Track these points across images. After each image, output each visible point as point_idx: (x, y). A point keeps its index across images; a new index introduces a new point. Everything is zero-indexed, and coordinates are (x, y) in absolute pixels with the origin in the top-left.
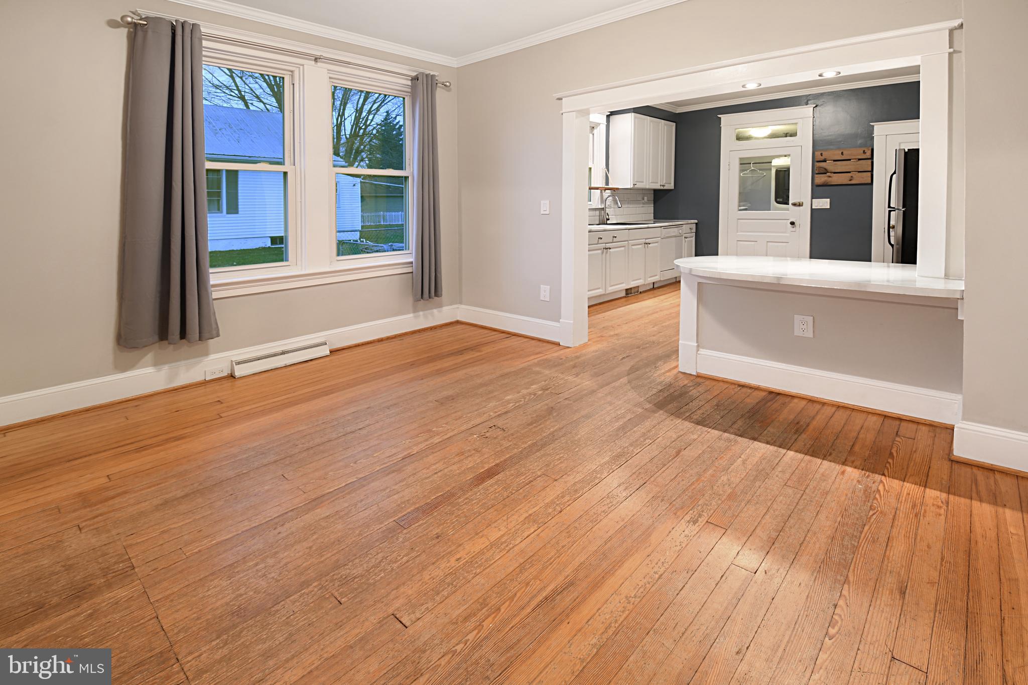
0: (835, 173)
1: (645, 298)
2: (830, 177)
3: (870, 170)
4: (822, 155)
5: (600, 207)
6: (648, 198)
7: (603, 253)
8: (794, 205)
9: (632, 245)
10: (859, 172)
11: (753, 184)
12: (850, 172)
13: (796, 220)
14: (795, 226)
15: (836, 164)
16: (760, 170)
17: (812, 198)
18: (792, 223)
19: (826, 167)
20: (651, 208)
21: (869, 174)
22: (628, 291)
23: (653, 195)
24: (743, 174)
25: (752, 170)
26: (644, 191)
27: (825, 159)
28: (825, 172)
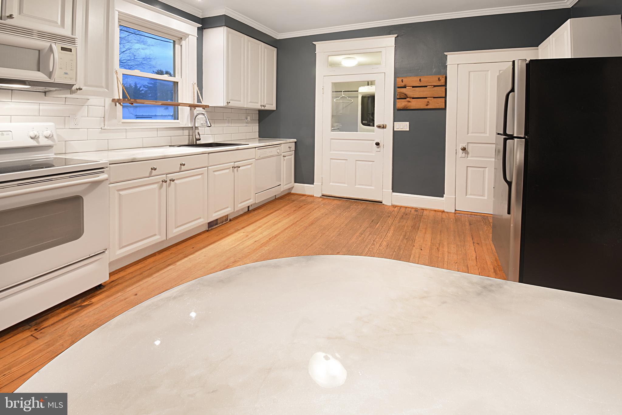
0: (413, 98)
1: (229, 232)
2: (409, 102)
3: (444, 96)
4: (402, 82)
5: (190, 126)
6: (250, 118)
7: (161, 187)
8: (379, 127)
9: (214, 171)
10: (434, 98)
11: (343, 108)
12: (426, 98)
13: (380, 141)
14: (380, 147)
15: (414, 90)
16: (349, 97)
17: (394, 121)
18: (378, 144)
19: (406, 93)
20: (255, 128)
21: (444, 99)
22: (212, 225)
23: (258, 115)
24: (336, 100)
25: (343, 97)
26: (247, 111)
27: (405, 85)
28: (405, 97)
